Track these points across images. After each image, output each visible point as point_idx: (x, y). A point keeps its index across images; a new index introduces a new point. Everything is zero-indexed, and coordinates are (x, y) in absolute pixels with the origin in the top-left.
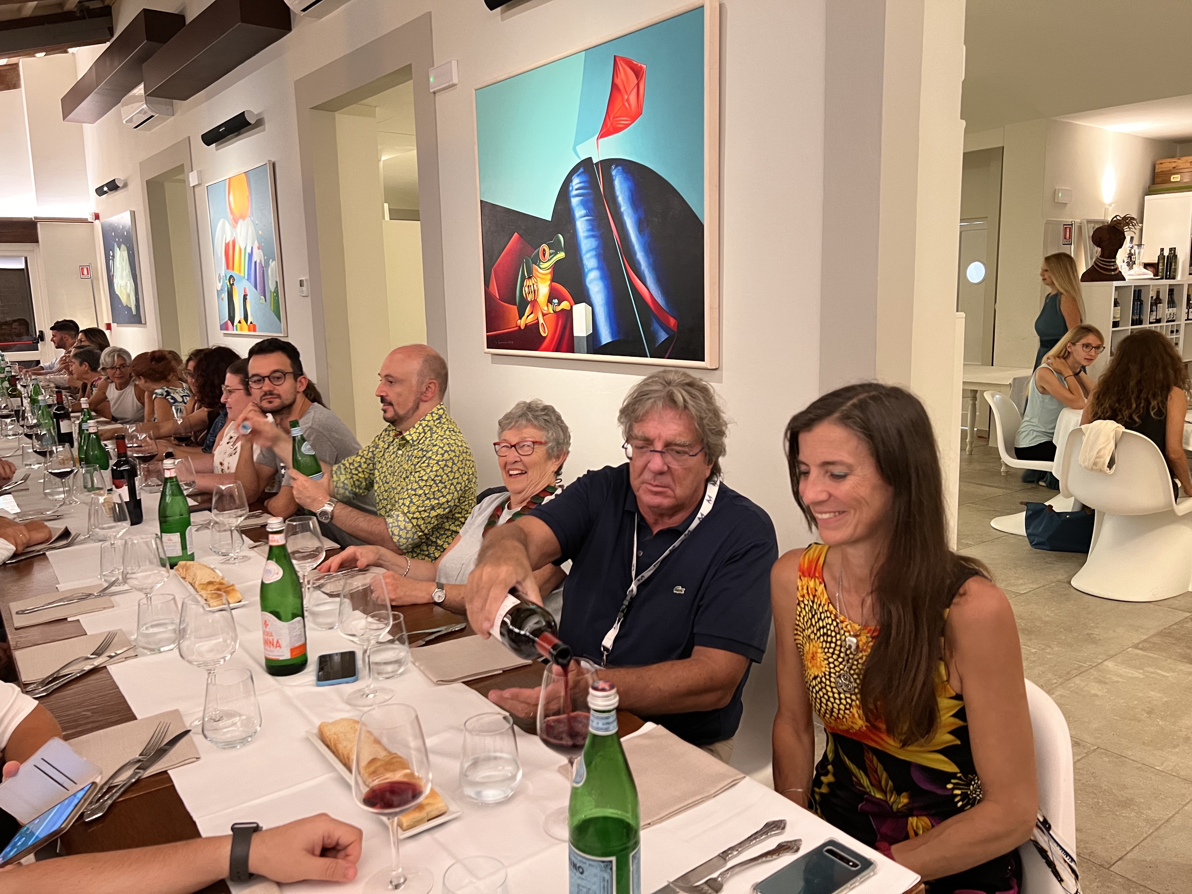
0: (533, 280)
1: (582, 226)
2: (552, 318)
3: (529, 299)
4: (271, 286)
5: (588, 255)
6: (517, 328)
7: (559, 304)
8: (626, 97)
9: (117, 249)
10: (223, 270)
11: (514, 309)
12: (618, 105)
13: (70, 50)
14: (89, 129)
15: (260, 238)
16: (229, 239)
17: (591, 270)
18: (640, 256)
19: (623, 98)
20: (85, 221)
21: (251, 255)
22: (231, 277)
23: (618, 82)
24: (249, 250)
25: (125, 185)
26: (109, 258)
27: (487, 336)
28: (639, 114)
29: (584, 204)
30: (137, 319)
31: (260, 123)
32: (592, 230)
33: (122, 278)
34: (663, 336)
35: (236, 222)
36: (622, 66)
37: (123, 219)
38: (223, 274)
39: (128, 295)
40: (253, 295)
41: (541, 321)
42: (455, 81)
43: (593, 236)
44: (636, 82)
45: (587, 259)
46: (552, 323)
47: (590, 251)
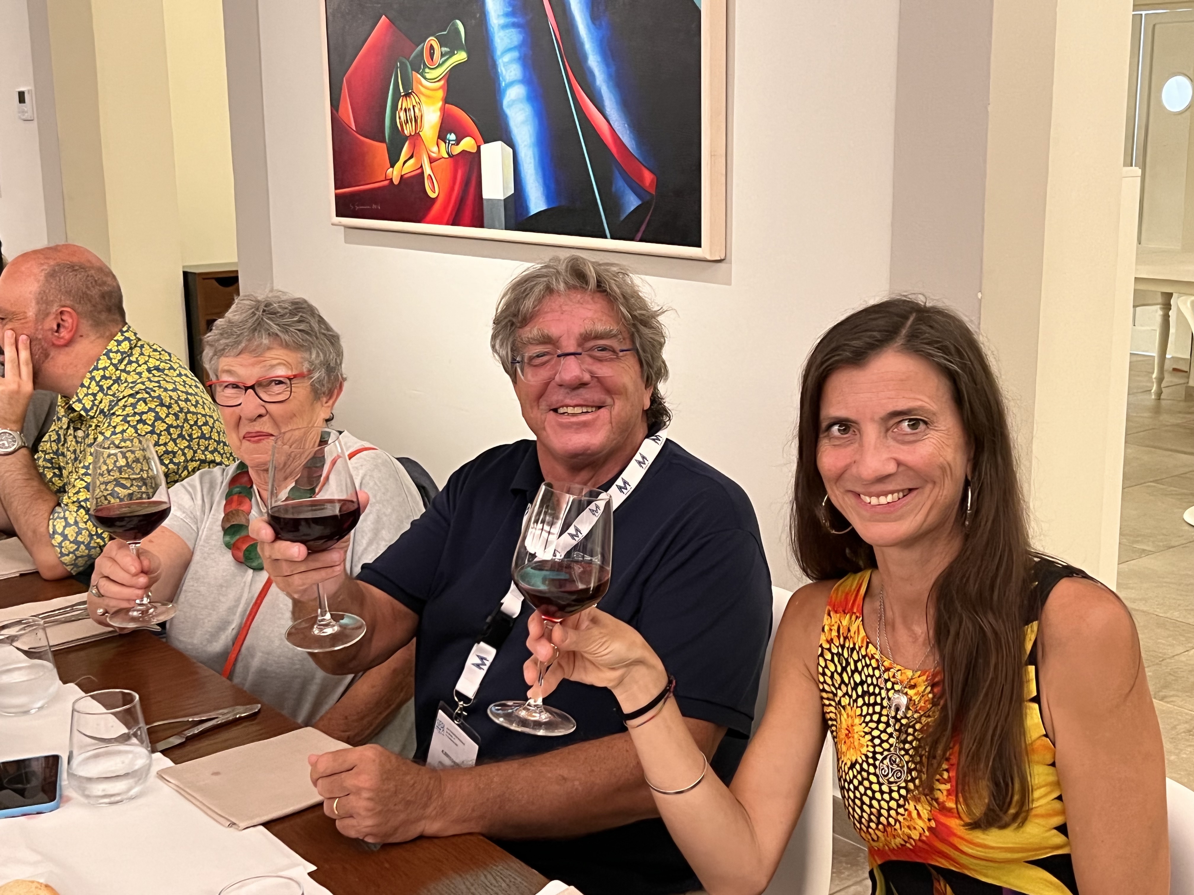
1: (495, 6)
2: (445, 165)
5: (506, 58)
6: (386, 183)
7: (458, 142)
11: (381, 149)
17: (511, 84)
18: (594, 62)
27: (337, 196)
32: (512, 14)
34: (632, 202)
41: (428, 171)
43: (514, 25)
45: (506, 65)
46: (446, 175)
47: (510, 50)
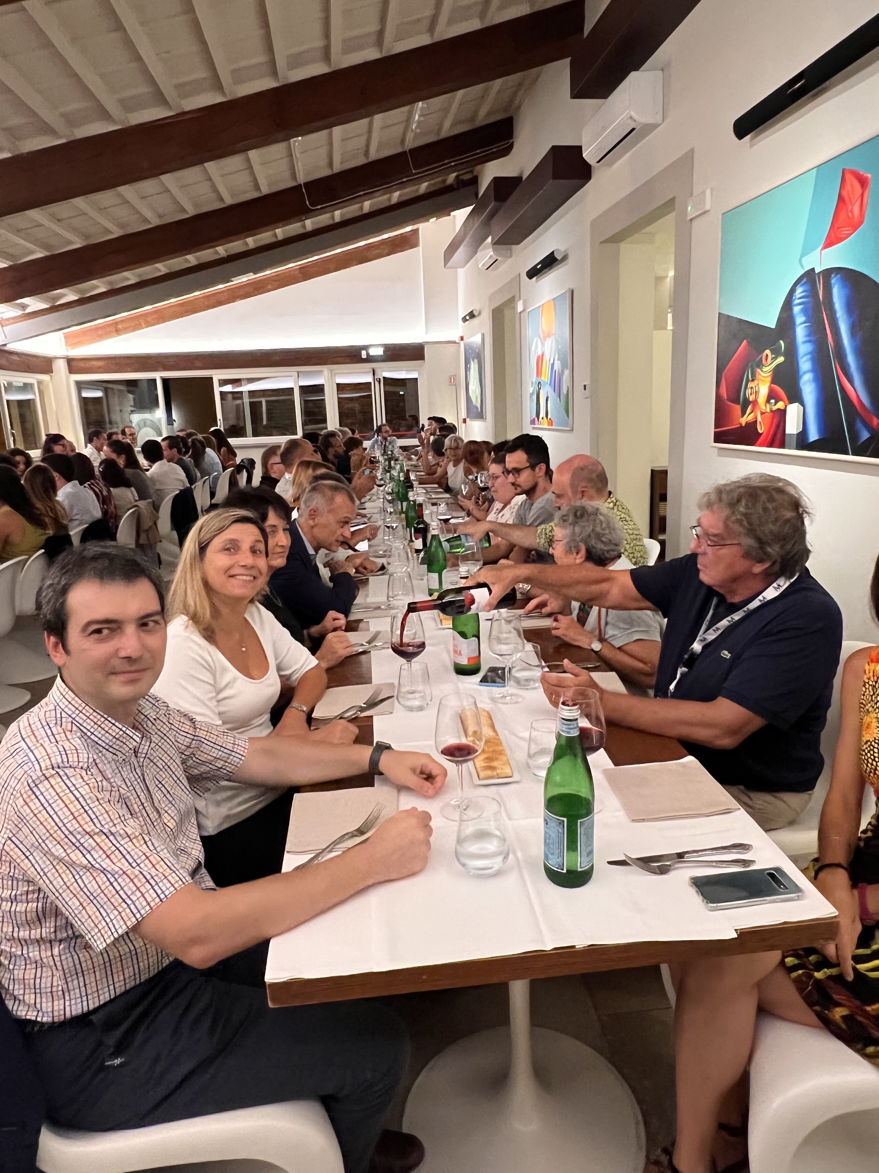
0: (756, 382)
1: (801, 332)
2: (768, 416)
3: (751, 400)
4: (564, 391)
5: (804, 359)
6: (738, 426)
7: (776, 404)
8: (850, 208)
9: (472, 362)
10: (534, 378)
11: (738, 408)
12: (842, 216)
13: (452, 213)
14: (461, 272)
15: (559, 352)
16: (540, 353)
17: (805, 373)
18: (851, 359)
19: (847, 209)
20: (455, 342)
21: (553, 365)
22: (539, 383)
23: (845, 193)
24: (552, 362)
25: (480, 314)
26: (467, 369)
27: (715, 432)
28: (860, 222)
29: (804, 311)
30: (480, 415)
31: (565, 258)
32: (809, 335)
33: (474, 385)
34: (865, 435)
35: (545, 339)
36: (849, 177)
37: (477, 339)
38: (534, 381)
39: (477, 397)
40: (552, 395)
41: (759, 419)
42: (708, 207)
43: (809, 341)
44: (861, 192)
45: (804, 362)
46: (768, 422)
47: (806, 355)
